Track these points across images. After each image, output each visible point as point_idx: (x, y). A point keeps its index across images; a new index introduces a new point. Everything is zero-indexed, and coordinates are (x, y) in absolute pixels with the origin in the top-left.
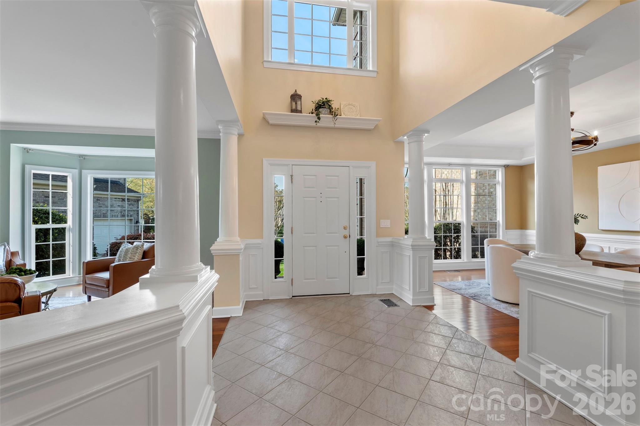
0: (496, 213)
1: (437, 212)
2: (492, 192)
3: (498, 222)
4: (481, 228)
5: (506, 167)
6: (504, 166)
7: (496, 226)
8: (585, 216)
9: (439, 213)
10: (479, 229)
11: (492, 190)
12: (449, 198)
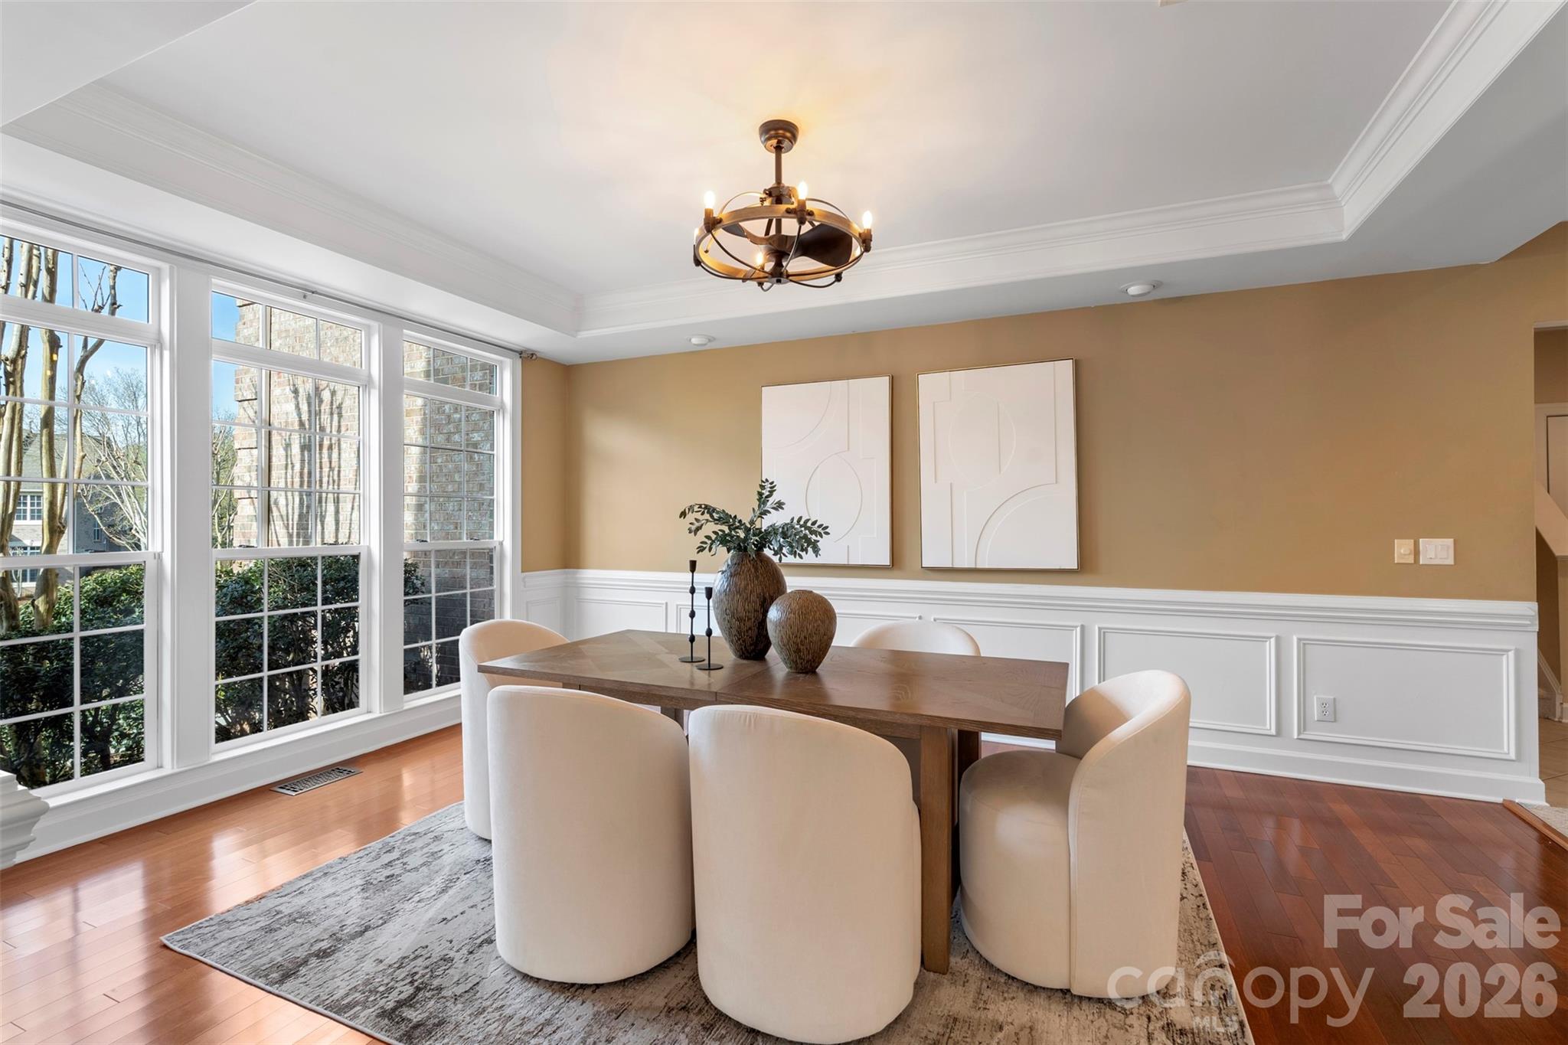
0: (492, 516)
1: (274, 509)
2: (475, 445)
3: (498, 548)
4: (437, 566)
5: (527, 357)
6: (521, 353)
7: (491, 561)
8: (820, 526)
9: (284, 513)
10: (433, 569)
11: (476, 437)
12: (325, 460)
